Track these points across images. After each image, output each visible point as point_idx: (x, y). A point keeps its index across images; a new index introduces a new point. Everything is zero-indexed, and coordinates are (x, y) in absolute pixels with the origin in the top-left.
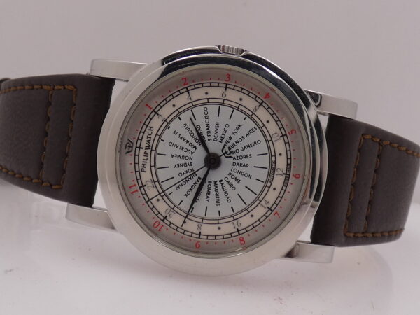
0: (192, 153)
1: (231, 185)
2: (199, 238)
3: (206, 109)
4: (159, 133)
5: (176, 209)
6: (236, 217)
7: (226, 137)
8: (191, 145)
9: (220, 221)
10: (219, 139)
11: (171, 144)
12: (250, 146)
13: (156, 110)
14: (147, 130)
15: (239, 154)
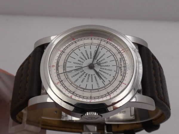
0: (101, 68)
1: (82, 58)
3: (98, 86)
4: (117, 74)
5: (104, 47)
6: (78, 47)
7: (87, 77)
8: (102, 71)
9: (84, 45)
10: (90, 75)
11: (111, 70)
12: (76, 75)
13: (121, 83)
14: (123, 74)
15: (81, 70)
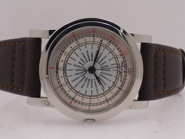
0: (101, 73)
1: (82, 60)
2: (94, 35)
3: (98, 93)
4: (117, 79)
5: (106, 47)
6: (78, 46)
7: (87, 82)
8: (102, 76)
9: (85, 43)
10: (90, 80)
11: (111, 75)
12: (76, 79)
13: (120, 90)
14: (123, 80)
15: (81, 75)
